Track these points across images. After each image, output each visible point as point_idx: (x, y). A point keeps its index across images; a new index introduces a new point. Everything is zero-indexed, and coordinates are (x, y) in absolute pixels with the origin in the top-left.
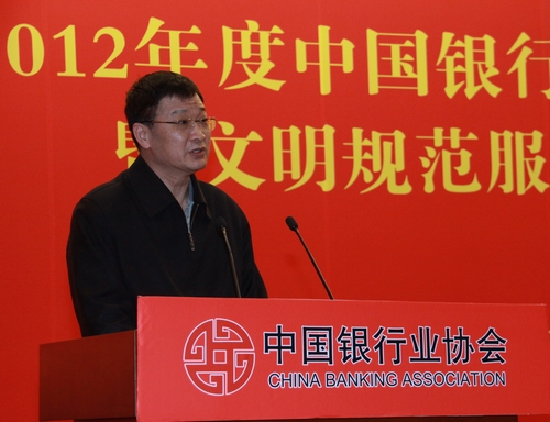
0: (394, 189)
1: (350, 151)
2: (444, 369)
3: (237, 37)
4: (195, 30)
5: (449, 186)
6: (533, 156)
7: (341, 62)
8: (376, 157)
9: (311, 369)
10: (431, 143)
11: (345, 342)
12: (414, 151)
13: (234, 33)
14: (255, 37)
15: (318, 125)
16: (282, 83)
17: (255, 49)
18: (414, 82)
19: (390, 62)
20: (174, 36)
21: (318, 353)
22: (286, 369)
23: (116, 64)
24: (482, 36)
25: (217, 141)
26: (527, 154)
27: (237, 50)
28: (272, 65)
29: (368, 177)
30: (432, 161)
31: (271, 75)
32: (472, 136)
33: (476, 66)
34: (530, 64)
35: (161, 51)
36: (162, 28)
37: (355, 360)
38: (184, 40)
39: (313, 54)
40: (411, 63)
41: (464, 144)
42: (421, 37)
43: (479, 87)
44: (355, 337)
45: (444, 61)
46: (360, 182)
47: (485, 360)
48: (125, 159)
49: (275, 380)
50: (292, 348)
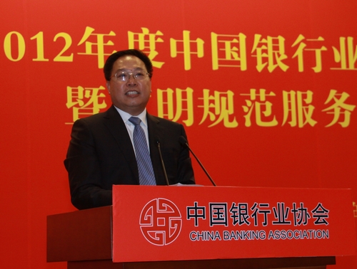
0: (228, 124)
1: (202, 103)
2: (293, 228)
3: (136, 37)
4: (112, 34)
5: (259, 123)
6: (308, 105)
7: (197, 51)
8: (217, 106)
9: (214, 229)
10: (249, 98)
11: (234, 212)
12: (239, 102)
13: (135, 35)
14: (147, 37)
15: (183, 87)
16: (162, 63)
17: (147, 44)
18: (238, 63)
19: (225, 51)
20: (100, 37)
21: (219, 219)
22: (200, 229)
23: (67, 54)
24: (277, 36)
26: (304, 104)
27: (136, 45)
28: (156, 53)
29: (213, 118)
30: (249, 108)
31: (156, 59)
32: (272, 94)
33: (274, 54)
34: (305, 53)
35: (93, 46)
36: (93, 32)
37: (241, 223)
38: (106, 40)
39: (180, 47)
41: (268, 99)
42: (242, 37)
43: (276, 66)
44: (240, 209)
45: (256, 50)
46: (208, 121)
47: (317, 223)
48: (72, 108)
49: (194, 236)
50: (203, 216)
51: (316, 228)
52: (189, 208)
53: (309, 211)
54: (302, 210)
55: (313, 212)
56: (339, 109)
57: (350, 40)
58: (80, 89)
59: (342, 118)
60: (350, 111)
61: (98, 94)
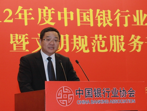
0: (85, 51)
1: (73, 41)
2: (120, 99)
3: (42, 11)
4: (31, 9)
5: (99, 50)
6: (121, 42)
7: (70, 18)
8: (80, 43)
9: (87, 99)
10: (94, 39)
11: (95, 92)
12: (90, 41)
13: (41, 10)
14: (47, 11)
15: (64, 34)
16: (54, 23)
17: (47, 14)
18: (89, 23)
19: (83, 17)
20: (25, 11)
21: (89, 95)
22: (81, 99)
23: (10, 19)
24: (107, 10)
25: (37, 39)
26: (120, 41)
27: (42, 14)
28: (52, 18)
29: (78, 48)
30: (95, 44)
31: (51, 21)
32: (105, 37)
33: (106, 18)
34: (120, 18)
35: (22, 15)
36: (22, 9)
37: (98, 97)
38: (28, 12)
39: (62, 15)
40: (88, 18)
41: (103, 39)
42: (91, 11)
43: (107, 24)
44: (98, 91)
45: (97, 17)
46: (76, 49)
47: (130, 96)
48: (13, 44)
49: (79, 102)
50: (83, 94)
51: (130, 98)
52: (76, 91)
53: (127, 91)
54: (124, 91)
55: (128, 92)
56: (136, 43)
57: (141, 11)
58: (17, 35)
59: (137, 48)
60: (141, 45)
61: (25, 37)
